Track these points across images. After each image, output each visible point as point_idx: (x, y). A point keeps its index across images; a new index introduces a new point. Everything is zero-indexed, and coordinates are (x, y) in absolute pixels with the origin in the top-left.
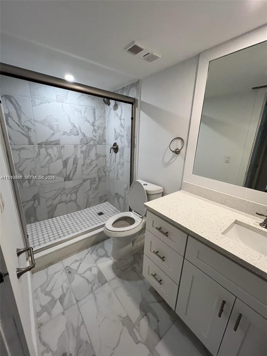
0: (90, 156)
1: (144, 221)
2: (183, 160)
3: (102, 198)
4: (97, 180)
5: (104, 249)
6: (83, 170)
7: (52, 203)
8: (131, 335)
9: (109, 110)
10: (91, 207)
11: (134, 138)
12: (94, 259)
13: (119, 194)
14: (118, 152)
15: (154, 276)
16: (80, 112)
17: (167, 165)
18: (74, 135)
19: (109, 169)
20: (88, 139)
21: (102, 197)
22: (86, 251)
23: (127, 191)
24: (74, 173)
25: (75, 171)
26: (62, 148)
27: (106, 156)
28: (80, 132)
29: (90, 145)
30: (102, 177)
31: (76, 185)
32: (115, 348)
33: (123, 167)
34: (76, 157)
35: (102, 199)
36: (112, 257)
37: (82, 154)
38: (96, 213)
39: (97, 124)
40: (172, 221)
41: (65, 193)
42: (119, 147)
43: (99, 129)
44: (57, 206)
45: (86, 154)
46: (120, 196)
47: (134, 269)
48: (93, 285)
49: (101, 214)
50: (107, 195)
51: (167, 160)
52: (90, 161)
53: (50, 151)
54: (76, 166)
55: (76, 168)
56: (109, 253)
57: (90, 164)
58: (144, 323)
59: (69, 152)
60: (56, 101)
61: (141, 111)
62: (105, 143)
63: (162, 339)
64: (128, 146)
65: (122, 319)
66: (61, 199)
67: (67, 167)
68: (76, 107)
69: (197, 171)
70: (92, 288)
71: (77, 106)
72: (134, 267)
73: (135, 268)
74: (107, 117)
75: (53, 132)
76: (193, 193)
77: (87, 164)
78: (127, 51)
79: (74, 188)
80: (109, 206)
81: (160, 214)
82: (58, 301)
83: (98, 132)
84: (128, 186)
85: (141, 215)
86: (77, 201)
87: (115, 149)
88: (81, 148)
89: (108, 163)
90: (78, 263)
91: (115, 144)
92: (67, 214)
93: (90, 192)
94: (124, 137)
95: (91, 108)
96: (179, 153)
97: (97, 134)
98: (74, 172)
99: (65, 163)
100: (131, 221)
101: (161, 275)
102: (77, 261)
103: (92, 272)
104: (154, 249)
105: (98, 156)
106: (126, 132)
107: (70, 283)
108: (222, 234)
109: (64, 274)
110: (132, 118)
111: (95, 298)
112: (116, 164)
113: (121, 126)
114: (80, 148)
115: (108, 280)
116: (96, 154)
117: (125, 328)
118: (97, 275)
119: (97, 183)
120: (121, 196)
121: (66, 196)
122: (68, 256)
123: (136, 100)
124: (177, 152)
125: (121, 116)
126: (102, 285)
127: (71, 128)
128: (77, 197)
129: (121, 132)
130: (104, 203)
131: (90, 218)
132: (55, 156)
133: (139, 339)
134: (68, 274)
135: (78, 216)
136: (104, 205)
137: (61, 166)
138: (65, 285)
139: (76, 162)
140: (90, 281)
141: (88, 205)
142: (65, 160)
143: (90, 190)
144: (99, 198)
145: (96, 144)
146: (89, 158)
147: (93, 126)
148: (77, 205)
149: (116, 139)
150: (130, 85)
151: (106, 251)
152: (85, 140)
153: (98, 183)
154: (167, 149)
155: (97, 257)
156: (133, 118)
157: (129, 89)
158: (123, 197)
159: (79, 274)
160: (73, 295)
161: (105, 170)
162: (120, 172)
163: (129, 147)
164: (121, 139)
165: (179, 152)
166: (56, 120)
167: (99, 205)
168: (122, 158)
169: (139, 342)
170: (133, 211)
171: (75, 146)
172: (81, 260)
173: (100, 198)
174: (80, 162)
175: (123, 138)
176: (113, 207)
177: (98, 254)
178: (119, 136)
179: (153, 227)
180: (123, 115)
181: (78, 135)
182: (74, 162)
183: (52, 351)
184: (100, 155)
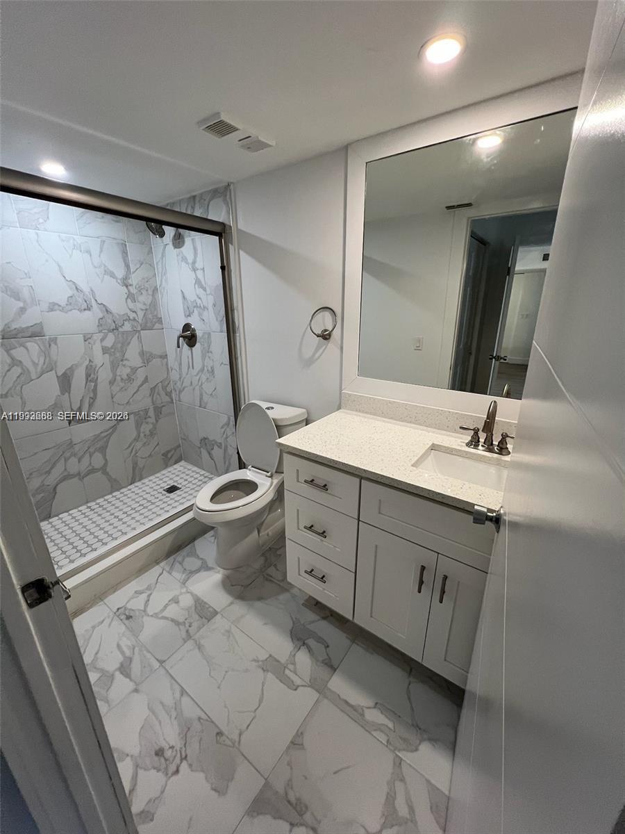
0: (126, 360)
1: (275, 481)
2: (339, 351)
3: (169, 455)
4: (151, 413)
5: (198, 557)
6: (114, 393)
7: (42, 482)
8: (282, 682)
9: (162, 248)
10: (146, 478)
11: (232, 310)
12: (179, 581)
13: (211, 438)
14: (198, 345)
15: (310, 573)
16: (87, 252)
17: (309, 362)
18: (80, 310)
19: (179, 384)
20: (117, 317)
21: (168, 452)
22: (156, 570)
23: (228, 429)
24: (93, 402)
25: (94, 399)
26: (53, 345)
27: (166, 355)
28: (93, 301)
29: (123, 333)
30: (163, 406)
31: (102, 432)
32: (256, 709)
33: (214, 377)
34: (91, 363)
35: (170, 457)
36: (219, 568)
37: (107, 355)
38: (161, 490)
39: (134, 280)
40: (331, 462)
41: (75, 455)
42: (199, 334)
43: (142, 294)
44: (58, 489)
45: (118, 355)
46: (213, 442)
47: (269, 579)
48: (190, 626)
49: (172, 489)
50: (179, 446)
51: (308, 353)
52: (128, 370)
53: (19, 353)
54: (96, 386)
55: (95, 391)
56: (211, 562)
57: (130, 379)
58: (303, 658)
59: (70, 354)
60: (18, 225)
61: (241, 252)
62: (160, 326)
63: (337, 670)
64: (219, 330)
65: (260, 663)
66: (65, 469)
67: (72, 392)
68: (74, 239)
69: (365, 370)
70: (187, 631)
71: (79, 239)
72: (267, 575)
73: (271, 577)
74: (157, 263)
75: (21, 305)
76: (363, 412)
77: (122, 379)
78: (203, 129)
79: (97, 438)
80: (189, 470)
81: (310, 453)
82: (118, 674)
83: (142, 298)
84: (229, 419)
85: (268, 472)
86: (108, 470)
87: (189, 337)
88: (102, 340)
89: (173, 371)
90: (144, 596)
91: (187, 327)
92: (87, 502)
93: (138, 445)
94: (208, 309)
95: (115, 241)
96: (329, 338)
97: (139, 306)
98: (92, 400)
99: (65, 381)
100: (250, 487)
101: (322, 567)
102: (140, 594)
103: (182, 604)
104: (305, 522)
105: (147, 358)
106: (211, 300)
107: (136, 636)
108: (412, 466)
109: (116, 623)
110: (223, 268)
111: (200, 647)
112: (195, 372)
113: (196, 286)
114: (98, 341)
115: (219, 610)
116: (142, 354)
117: (270, 675)
118: (193, 608)
119: (152, 420)
120: (216, 442)
121: (79, 461)
122: (115, 588)
123: (227, 227)
124: (326, 336)
125: (194, 262)
126: (209, 621)
127: (70, 293)
128: (106, 460)
129: (200, 298)
130: (175, 466)
131: (149, 501)
132: (35, 364)
133: (298, 681)
134: (126, 622)
135: (118, 504)
136: (175, 469)
137: (56, 389)
138: (126, 643)
139: (92, 376)
140: (181, 620)
141: (136, 475)
142: (63, 374)
143: (136, 439)
144: (163, 455)
145: (139, 329)
146: (125, 362)
147: (127, 287)
148: (110, 479)
149: (189, 316)
150: (209, 191)
151: (202, 559)
152: (110, 321)
153: (154, 421)
154: (305, 331)
155: (184, 576)
156: (225, 267)
157: (207, 200)
158: (220, 443)
159: (152, 616)
160: (149, 656)
161: (168, 390)
162: (208, 388)
163: (222, 332)
164: (200, 314)
165: (330, 335)
166: (26, 274)
167: (164, 472)
168: (209, 357)
169: (298, 686)
170: (250, 467)
171: (84, 337)
172: (149, 588)
173: (165, 455)
174: (104, 375)
175: (205, 313)
176: (198, 470)
177: (185, 569)
178: (194, 307)
179: (298, 481)
180: (199, 259)
181: (89, 308)
182: (88, 376)
183: (132, 756)
184: (151, 354)
